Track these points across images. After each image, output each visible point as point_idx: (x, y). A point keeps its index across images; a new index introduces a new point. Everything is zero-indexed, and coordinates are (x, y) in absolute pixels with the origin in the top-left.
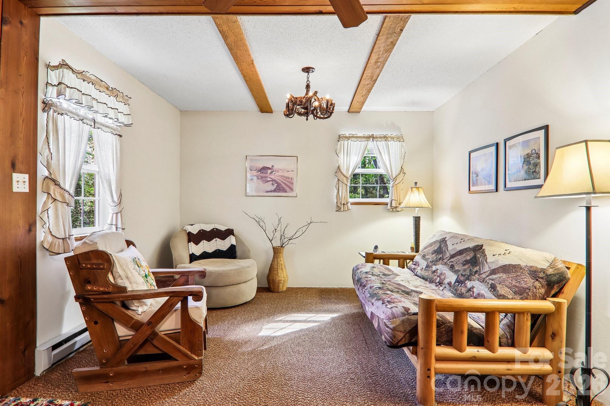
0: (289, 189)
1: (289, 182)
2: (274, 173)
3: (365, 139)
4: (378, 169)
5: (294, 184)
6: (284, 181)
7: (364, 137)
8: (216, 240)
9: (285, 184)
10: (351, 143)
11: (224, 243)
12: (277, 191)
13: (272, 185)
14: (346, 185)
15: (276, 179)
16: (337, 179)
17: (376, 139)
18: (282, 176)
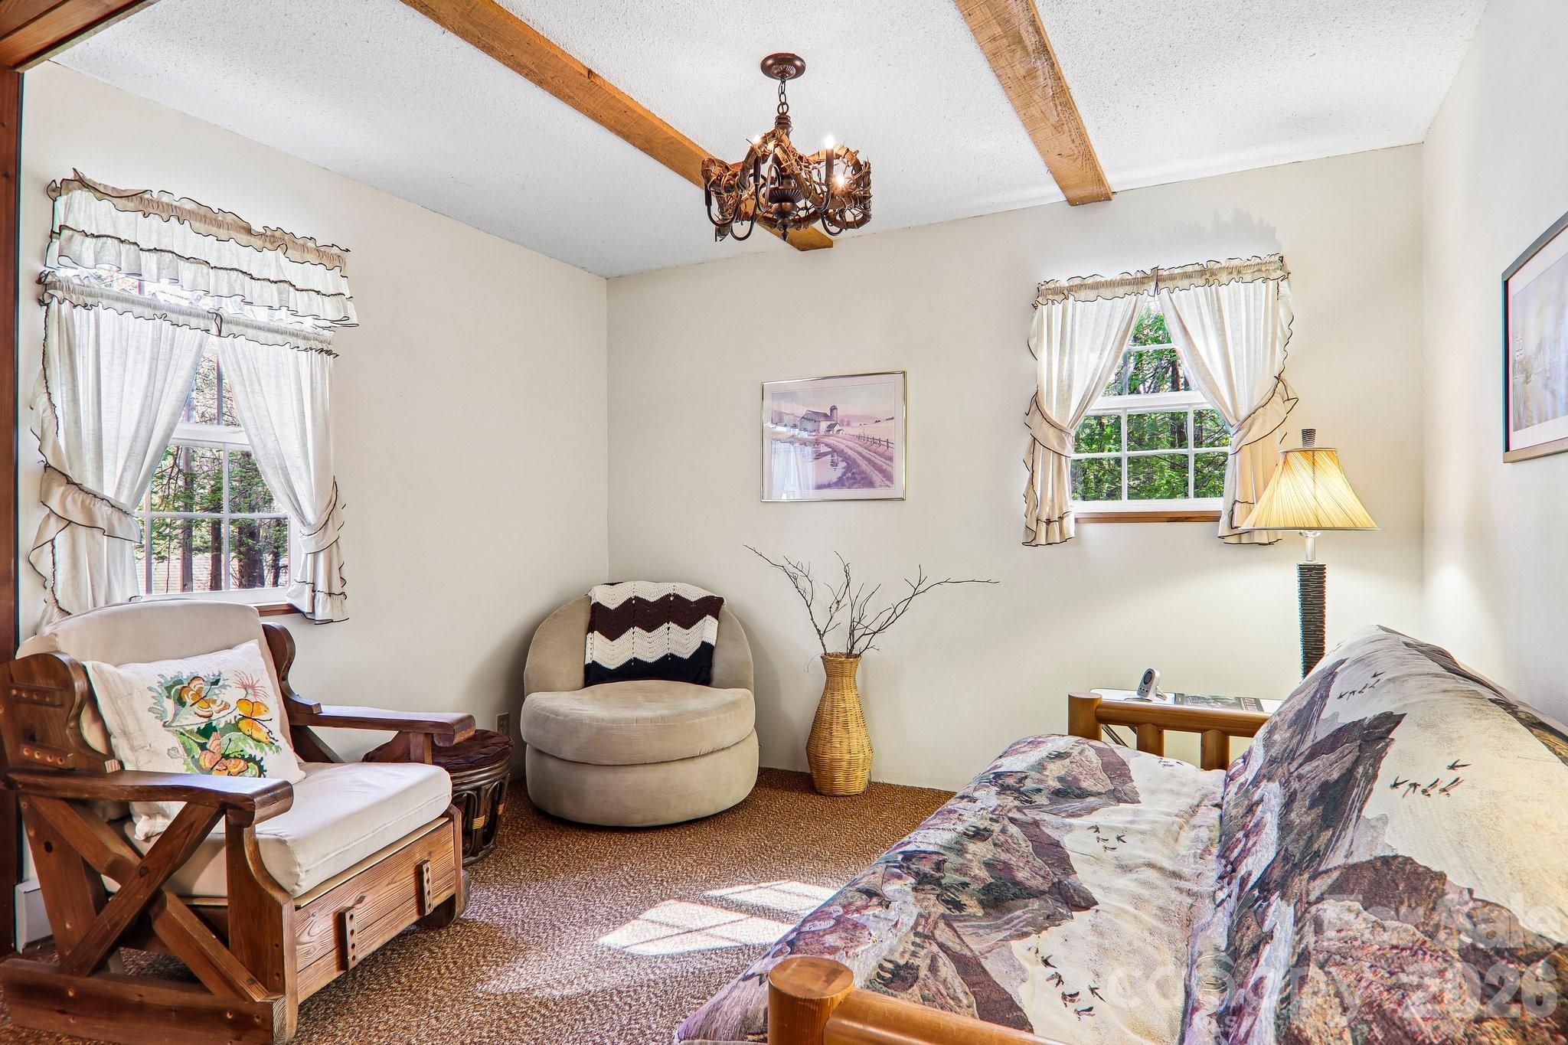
0: (881, 476)
1: (881, 455)
2: (837, 428)
3: (1128, 289)
4: (1182, 393)
5: (895, 459)
6: (865, 452)
7: (1122, 283)
8: (669, 628)
9: (869, 461)
10: (1074, 308)
11: (687, 637)
12: (847, 484)
13: (832, 465)
14: (1056, 455)
15: (842, 447)
16: (1029, 439)
17: (1171, 284)
18: (859, 437)
